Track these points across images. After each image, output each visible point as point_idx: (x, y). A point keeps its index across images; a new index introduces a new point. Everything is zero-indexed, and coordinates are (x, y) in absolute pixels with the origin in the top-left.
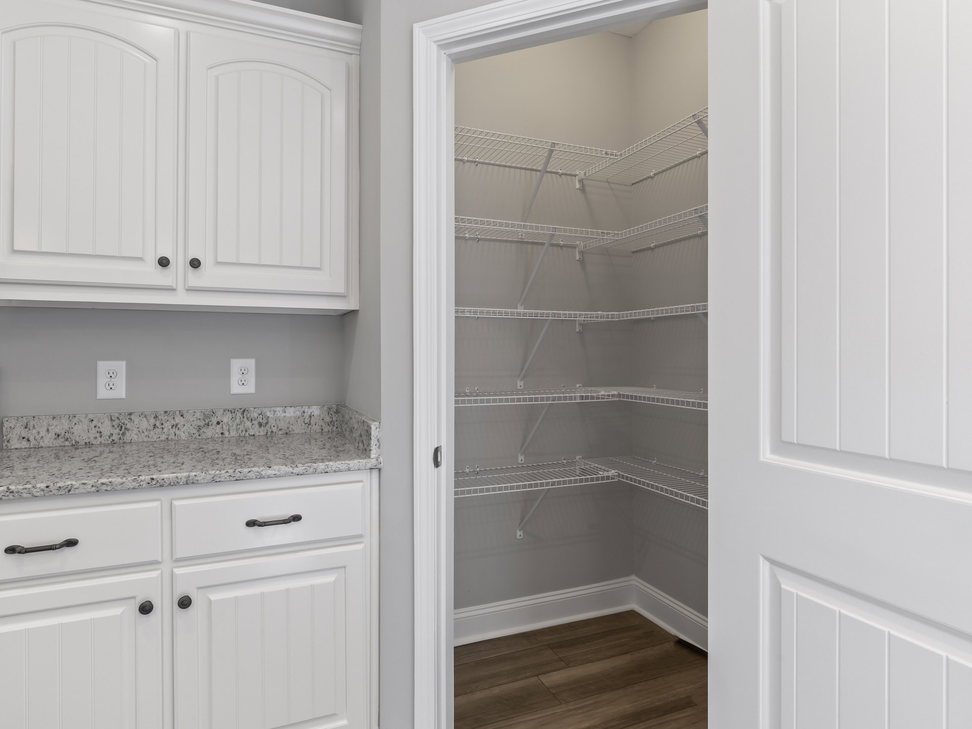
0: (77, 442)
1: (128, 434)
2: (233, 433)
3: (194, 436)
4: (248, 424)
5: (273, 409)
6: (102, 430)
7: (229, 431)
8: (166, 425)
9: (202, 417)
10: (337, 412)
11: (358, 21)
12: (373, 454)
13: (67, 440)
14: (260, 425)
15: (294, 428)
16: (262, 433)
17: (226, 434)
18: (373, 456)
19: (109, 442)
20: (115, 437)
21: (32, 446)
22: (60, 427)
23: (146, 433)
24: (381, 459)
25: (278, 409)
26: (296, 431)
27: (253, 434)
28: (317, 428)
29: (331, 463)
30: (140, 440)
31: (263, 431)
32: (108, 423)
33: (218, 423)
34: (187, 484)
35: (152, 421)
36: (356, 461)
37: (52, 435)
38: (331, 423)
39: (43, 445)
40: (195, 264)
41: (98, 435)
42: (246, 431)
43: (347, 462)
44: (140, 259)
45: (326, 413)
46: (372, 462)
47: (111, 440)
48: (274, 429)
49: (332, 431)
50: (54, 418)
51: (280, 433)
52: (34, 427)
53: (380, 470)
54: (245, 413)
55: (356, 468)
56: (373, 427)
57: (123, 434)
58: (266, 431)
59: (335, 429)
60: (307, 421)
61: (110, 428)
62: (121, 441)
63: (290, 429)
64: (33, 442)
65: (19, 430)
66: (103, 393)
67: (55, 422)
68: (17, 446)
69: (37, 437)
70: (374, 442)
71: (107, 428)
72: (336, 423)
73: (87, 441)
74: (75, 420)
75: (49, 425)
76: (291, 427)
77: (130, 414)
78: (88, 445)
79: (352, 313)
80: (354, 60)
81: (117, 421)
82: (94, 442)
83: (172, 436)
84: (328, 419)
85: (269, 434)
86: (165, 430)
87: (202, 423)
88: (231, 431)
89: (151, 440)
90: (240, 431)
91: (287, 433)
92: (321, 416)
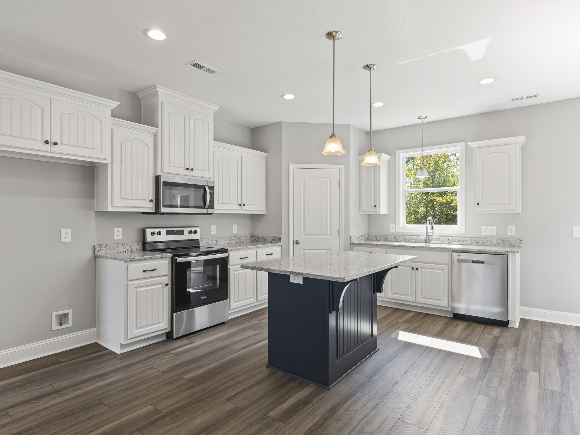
1: (217, 242)
3: (228, 243)
4: (237, 240)
5: (241, 236)
9: (229, 238)
11: (267, 152)
14: (239, 240)
23: (220, 242)
24: (282, 243)
26: (245, 242)
38: (250, 240)
40: (244, 205)
43: (275, 244)
44: (237, 204)
53: (282, 245)
55: (277, 245)
56: (281, 237)
66: (212, 233)
70: (281, 240)
91: (243, 243)
92: (249, 238)
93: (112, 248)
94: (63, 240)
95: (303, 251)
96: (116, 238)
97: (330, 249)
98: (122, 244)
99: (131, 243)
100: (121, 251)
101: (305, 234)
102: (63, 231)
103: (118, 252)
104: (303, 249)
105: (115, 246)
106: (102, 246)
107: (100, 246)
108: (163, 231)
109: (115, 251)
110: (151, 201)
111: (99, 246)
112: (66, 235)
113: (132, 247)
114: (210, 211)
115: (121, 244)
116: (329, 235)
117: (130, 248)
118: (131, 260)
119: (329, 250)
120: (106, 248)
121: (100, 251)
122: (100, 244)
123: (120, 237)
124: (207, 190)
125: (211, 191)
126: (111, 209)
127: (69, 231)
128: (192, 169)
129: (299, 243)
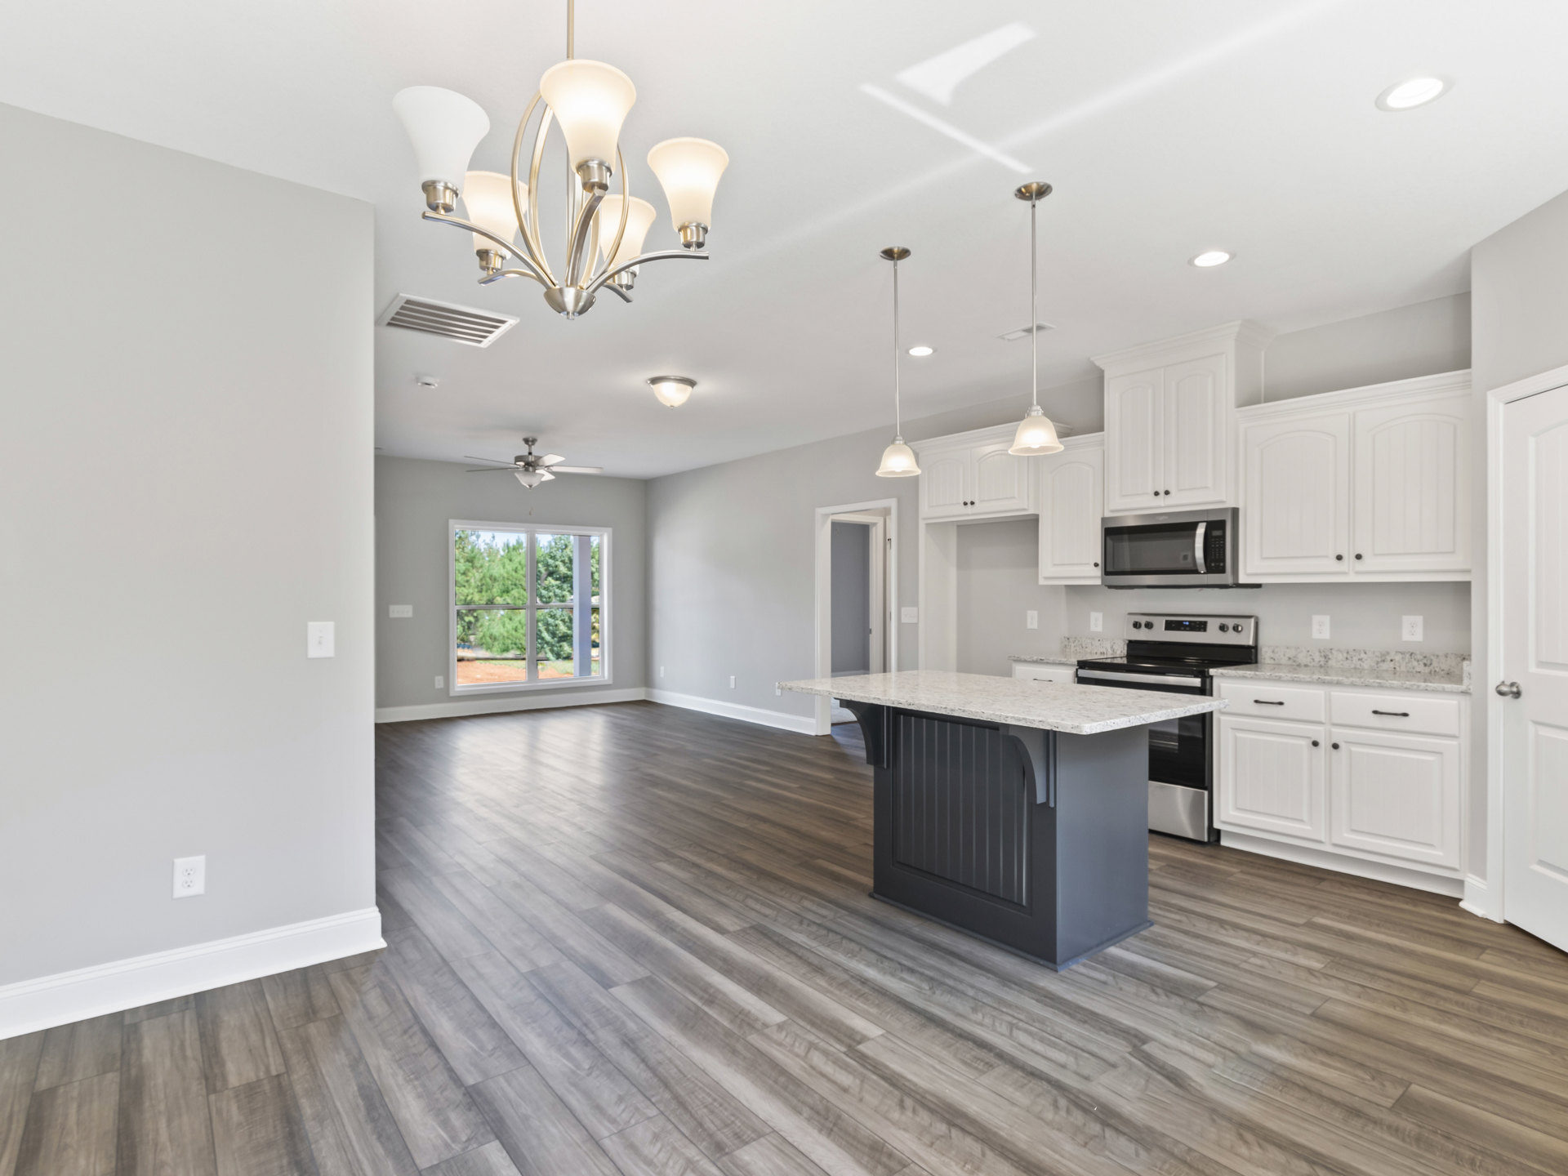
0: (1300, 663)
1: (1330, 661)
2: (1403, 669)
3: (1374, 667)
4: (1415, 663)
5: (1437, 654)
6: (1314, 657)
7: (1400, 667)
8: (1354, 658)
9: (1380, 655)
12: (1466, 681)
13: (1294, 661)
14: (1425, 665)
17: (1398, 669)
18: (1463, 683)
20: (1322, 663)
21: (1276, 663)
22: (1291, 653)
23: (1342, 662)
24: (1469, 686)
25: (1440, 655)
30: (1338, 666)
31: (1428, 670)
32: (1317, 653)
33: (1392, 660)
34: (1337, 684)
35: (1345, 655)
36: (1456, 686)
37: (1286, 658)
39: (1282, 663)
40: (1359, 557)
41: (1312, 660)
42: (1414, 668)
43: (1452, 686)
44: (1325, 556)
46: (1463, 687)
47: (1319, 664)
48: (1437, 670)
50: (1291, 647)
51: (1442, 672)
52: (1277, 652)
53: (1465, 693)
54: (1413, 656)
55: (1456, 690)
56: (1465, 665)
57: (1327, 662)
61: (1319, 657)
62: (1326, 665)
64: (1277, 661)
65: (1270, 653)
66: (1315, 635)
67: (1288, 651)
68: (1269, 662)
69: (1279, 658)
70: (1465, 674)
71: (1317, 657)
73: (1306, 663)
74: (1299, 650)
75: (1285, 651)
77: (1331, 649)
78: (1306, 666)
81: (1323, 653)
82: (1309, 664)
83: (1358, 666)
86: (1354, 662)
87: (1380, 660)
89: (1345, 667)
90: (1409, 668)
93: (1084, 645)
94: (1029, 626)
95: (1536, 732)
96: (1093, 628)
99: (1112, 638)
101: (1541, 664)
102: (1029, 613)
104: (1532, 722)
105: (1089, 641)
106: (1070, 640)
108: (1160, 623)
110: (1096, 565)
112: (1032, 620)
113: (1114, 646)
115: (1098, 639)
117: (1112, 648)
121: (1068, 647)
122: (1069, 637)
123: (1100, 629)
124: (1201, 531)
125: (1216, 533)
126: (1042, 582)
127: (1035, 613)
128: (1167, 493)
129: (1517, 694)
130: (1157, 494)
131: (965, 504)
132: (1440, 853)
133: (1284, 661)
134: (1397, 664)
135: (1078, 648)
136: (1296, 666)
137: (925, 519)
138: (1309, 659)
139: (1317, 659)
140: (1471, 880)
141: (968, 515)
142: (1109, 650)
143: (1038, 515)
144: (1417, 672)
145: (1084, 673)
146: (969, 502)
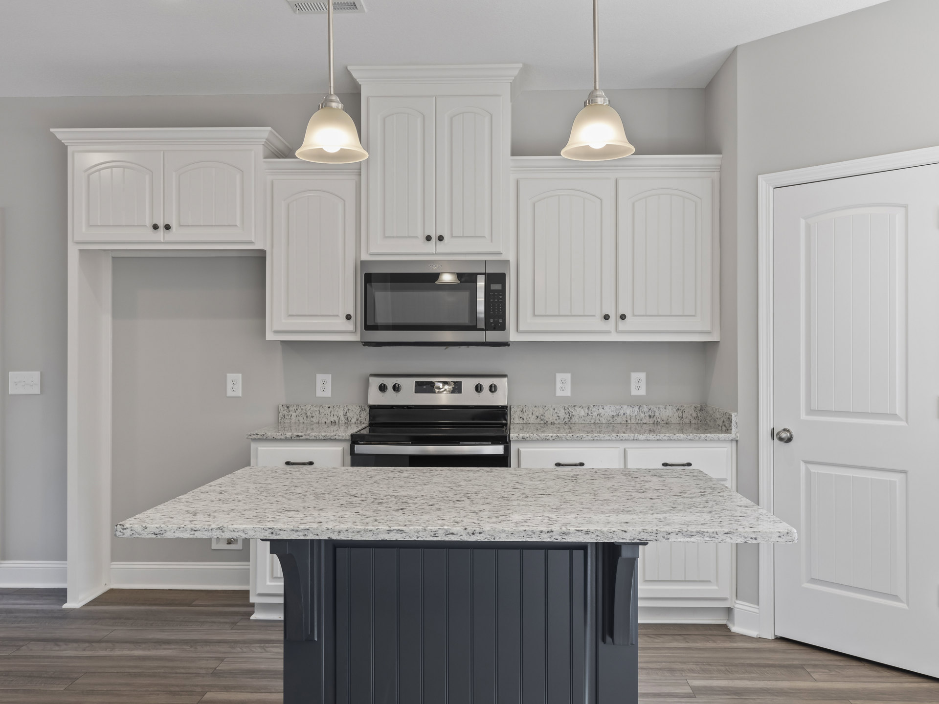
0: (547, 422)
1: (573, 418)
2: (633, 421)
3: (610, 422)
4: (642, 415)
5: (658, 406)
6: (559, 415)
7: (631, 419)
8: (594, 414)
9: (615, 410)
10: (701, 410)
11: (720, 153)
12: (734, 430)
13: (542, 420)
14: (650, 417)
15: (672, 420)
16: (651, 422)
17: (629, 421)
18: (732, 433)
19: (563, 423)
20: (566, 420)
21: (525, 422)
22: (539, 412)
23: (583, 418)
24: (738, 435)
25: (661, 406)
26: (673, 422)
27: (645, 422)
28: (687, 421)
29: (709, 435)
30: (580, 422)
31: (652, 421)
32: (562, 411)
33: (624, 414)
34: (633, 440)
35: (587, 411)
36: (723, 435)
37: (534, 417)
38: (697, 418)
39: (530, 422)
40: (623, 317)
41: (558, 418)
42: (641, 420)
43: (718, 435)
44: (594, 316)
45: (693, 411)
46: (732, 436)
47: (564, 421)
49: (698, 424)
50: (535, 407)
51: (663, 422)
52: (526, 412)
53: (737, 441)
54: (640, 409)
55: (723, 439)
56: (733, 416)
57: (571, 418)
58: (653, 421)
59: (699, 422)
60: (680, 415)
61: (564, 414)
62: (570, 423)
63: (669, 421)
64: (525, 420)
65: (519, 413)
66: (559, 393)
67: (536, 409)
68: (518, 422)
69: (528, 418)
70: (733, 424)
71: (562, 414)
72: (700, 418)
73: (552, 421)
74: (546, 408)
75: (533, 411)
76: (670, 419)
77: (574, 406)
78: (552, 423)
79: (715, 344)
80: (716, 175)
81: (567, 410)
82: (555, 422)
83: (597, 421)
84: (694, 415)
85: (656, 423)
86: (594, 417)
87: (615, 414)
88: (632, 420)
89: (586, 423)
90: (637, 420)
91: (667, 423)
92: (690, 412)
93: (309, 414)
94: (230, 393)
95: (807, 470)
96: (319, 394)
97: (905, 472)
98: (329, 407)
99: (347, 406)
100: (326, 420)
101: (811, 411)
102: (230, 377)
103: (320, 422)
104: (806, 462)
105: (315, 409)
106: (290, 408)
107: (288, 407)
108: (408, 384)
109: (315, 420)
110: (351, 317)
111: (286, 408)
112: (235, 385)
113: (348, 414)
114: (493, 336)
115: (327, 406)
116: (901, 420)
117: (345, 415)
118: (259, 437)
119: (903, 475)
120: (297, 412)
121: (286, 417)
122: (288, 404)
123: (328, 393)
124: (481, 284)
125: (495, 287)
126: (270, 336)
127: (239, 377)
128: (441, 238)
129: (789, 440)
130: (429, 238)
131: (155, 227)
132: (716, 587)
133: (532, 420)
134: (629, 418)
135: (301, 418)
136: (544, 424)
137: (78, 243)
138: (555, 417)
139: (562, 417)
140: (740, 606)
141: (160, 243)
142: (342, 418)
143: (263, 252)
144: (644, 423)
145: (361, 449)
146: (161, 225)
